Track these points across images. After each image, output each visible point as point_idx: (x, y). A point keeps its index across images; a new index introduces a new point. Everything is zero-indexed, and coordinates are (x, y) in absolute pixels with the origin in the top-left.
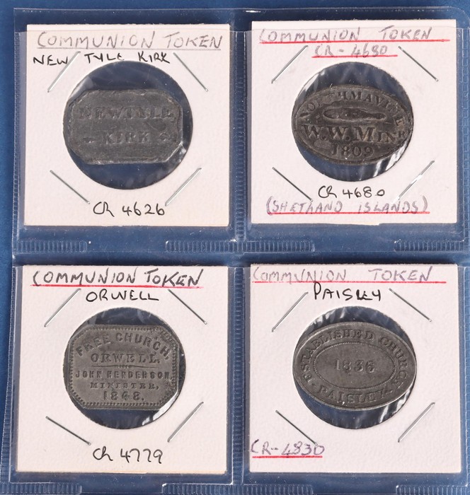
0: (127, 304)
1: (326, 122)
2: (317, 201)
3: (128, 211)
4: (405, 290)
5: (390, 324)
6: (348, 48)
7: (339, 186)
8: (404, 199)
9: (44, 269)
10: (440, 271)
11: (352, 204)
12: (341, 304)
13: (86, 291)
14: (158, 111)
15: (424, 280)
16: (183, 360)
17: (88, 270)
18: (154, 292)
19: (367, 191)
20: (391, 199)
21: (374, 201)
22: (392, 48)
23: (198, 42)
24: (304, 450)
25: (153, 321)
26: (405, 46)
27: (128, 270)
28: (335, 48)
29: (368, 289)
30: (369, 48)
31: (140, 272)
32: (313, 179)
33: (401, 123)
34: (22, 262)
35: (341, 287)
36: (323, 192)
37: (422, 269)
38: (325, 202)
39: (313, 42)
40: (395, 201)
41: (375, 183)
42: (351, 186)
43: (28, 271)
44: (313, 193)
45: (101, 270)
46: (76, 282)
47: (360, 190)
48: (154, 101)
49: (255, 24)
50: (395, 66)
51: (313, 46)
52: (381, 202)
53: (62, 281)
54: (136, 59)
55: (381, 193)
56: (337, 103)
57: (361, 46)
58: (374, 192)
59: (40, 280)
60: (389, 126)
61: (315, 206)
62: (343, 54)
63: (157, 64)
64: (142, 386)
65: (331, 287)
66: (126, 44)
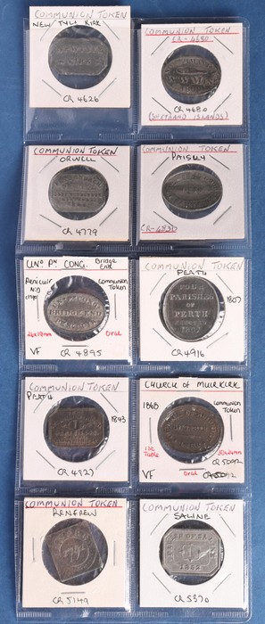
0: (80, 163)
1: (178, 75)
2: (173, 114)
3: (81, 100)
4: (217, 156)
5: (209, 171)
6: (189, 38)
7: (184, 106)
8: (217, 112)
9: (39, 147)
10: (233, 147)
11: (191, 115)
12: (185, 162)
13: (60, 157)
14: (96, 48)
15: (226, 151)
16: (107, 189)
17: (61, 148)
18: (93, 158)
19: (198, 109)
20: (210, 113)
21: (202, 114)
22: (211, 37)
23: (115, 15)
24: (167, 229)
25: (93, 171)
26: (218, 36)
27: (81, 147)
28: (182, 38)
29: (199, 155)
30: (199, 38)
31: (87, 149)
32: (172, 103)
33: (215, 75)
34: (29, 144)
35: (185, 155)
36: (177, 110)
37: (225, 146)
38: (177, 114)
39: (172, 34)
40: (212, 114)
41: (202, 105)
42: (190, 106)
43: (31, 148)
44: (172, 110)
45: (68, 147)
46: (55, 153)
47: (195, 108)
48: (94, 43)
49: (142, 26)
50: (212, 47)
51: (171, 37)
52: (205, 114)
53: (48, 153)
54: (84, 24)
55: (205, 110)
56: (184, 65)
57: (195, 37)
58: (202, 110)
59: (37, 152)
60: (209, 76)
61: (172, 117)
62: (187, 41)
63: (94, 26)
64: (88, 200)
65: (180, 154)
66: (79, 16)
